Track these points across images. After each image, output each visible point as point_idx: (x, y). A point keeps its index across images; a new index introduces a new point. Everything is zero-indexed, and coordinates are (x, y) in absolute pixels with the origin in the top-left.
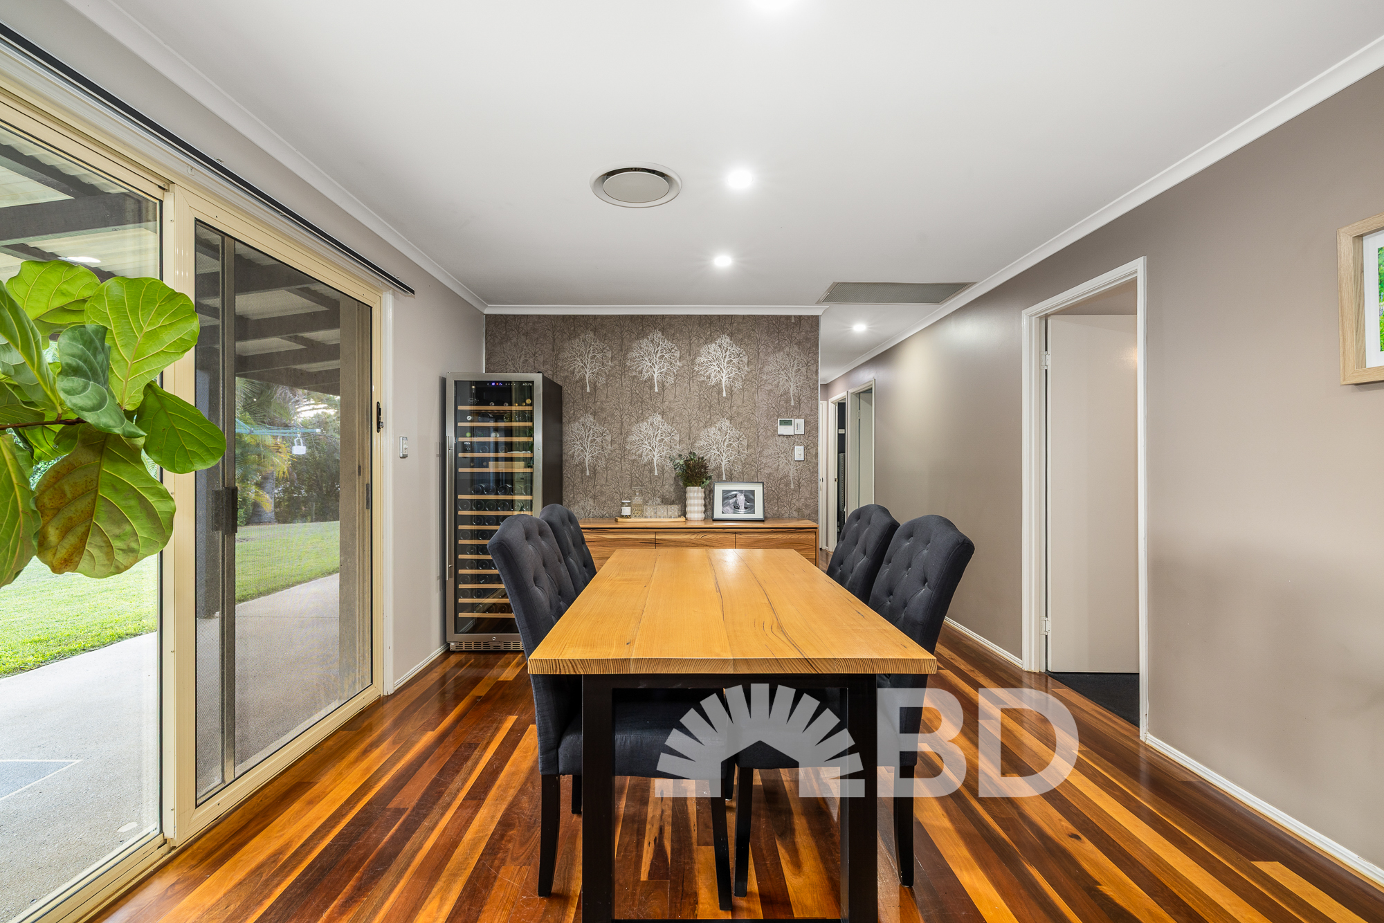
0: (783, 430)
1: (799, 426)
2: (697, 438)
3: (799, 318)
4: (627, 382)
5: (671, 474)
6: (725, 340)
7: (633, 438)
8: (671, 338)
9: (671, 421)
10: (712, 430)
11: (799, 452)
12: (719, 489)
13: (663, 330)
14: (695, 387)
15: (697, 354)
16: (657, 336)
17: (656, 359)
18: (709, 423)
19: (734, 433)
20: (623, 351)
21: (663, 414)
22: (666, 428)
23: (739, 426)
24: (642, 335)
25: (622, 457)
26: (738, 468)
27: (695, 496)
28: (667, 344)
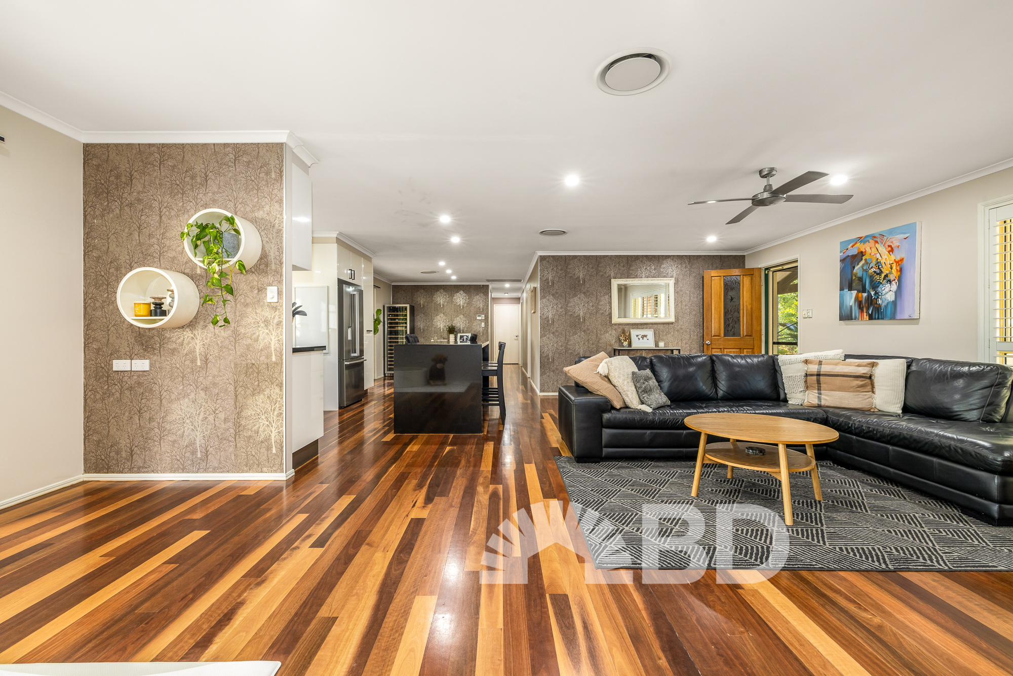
0: (478, 318)
1: (483, 317)
2: (454, 320)
3: (483, 285)
4: (433, 304)
5: (446, 332)
6: (462, 292)
7: (435, 321)
8: (446, 291)
9: (446, 316)
10: (458, 318)
11: (483, 325)
12: (459, 335)
13: (444, 289)
14: (453, 306)
15: (454, 296)
16: (442, 291)
17: (441, 298)
18: (457, 316)
19: (464, 319)
20: (432, 295)
21: (443, 313)
22: (445, 318)
23: (466, 317)
24: (437, 291)
25: (432, 326)
26: (466, 329)
27: (452, 337)
28: (445, 293)
